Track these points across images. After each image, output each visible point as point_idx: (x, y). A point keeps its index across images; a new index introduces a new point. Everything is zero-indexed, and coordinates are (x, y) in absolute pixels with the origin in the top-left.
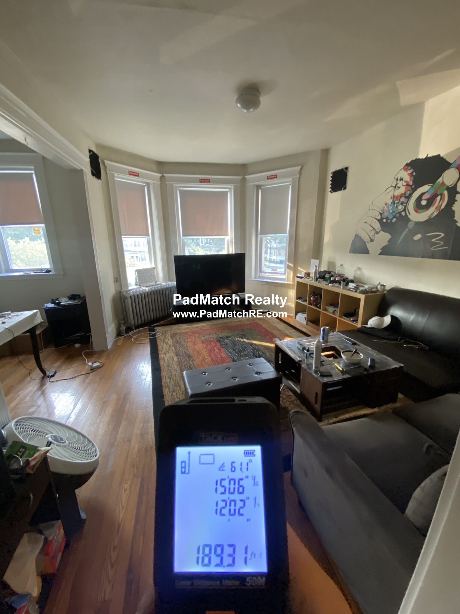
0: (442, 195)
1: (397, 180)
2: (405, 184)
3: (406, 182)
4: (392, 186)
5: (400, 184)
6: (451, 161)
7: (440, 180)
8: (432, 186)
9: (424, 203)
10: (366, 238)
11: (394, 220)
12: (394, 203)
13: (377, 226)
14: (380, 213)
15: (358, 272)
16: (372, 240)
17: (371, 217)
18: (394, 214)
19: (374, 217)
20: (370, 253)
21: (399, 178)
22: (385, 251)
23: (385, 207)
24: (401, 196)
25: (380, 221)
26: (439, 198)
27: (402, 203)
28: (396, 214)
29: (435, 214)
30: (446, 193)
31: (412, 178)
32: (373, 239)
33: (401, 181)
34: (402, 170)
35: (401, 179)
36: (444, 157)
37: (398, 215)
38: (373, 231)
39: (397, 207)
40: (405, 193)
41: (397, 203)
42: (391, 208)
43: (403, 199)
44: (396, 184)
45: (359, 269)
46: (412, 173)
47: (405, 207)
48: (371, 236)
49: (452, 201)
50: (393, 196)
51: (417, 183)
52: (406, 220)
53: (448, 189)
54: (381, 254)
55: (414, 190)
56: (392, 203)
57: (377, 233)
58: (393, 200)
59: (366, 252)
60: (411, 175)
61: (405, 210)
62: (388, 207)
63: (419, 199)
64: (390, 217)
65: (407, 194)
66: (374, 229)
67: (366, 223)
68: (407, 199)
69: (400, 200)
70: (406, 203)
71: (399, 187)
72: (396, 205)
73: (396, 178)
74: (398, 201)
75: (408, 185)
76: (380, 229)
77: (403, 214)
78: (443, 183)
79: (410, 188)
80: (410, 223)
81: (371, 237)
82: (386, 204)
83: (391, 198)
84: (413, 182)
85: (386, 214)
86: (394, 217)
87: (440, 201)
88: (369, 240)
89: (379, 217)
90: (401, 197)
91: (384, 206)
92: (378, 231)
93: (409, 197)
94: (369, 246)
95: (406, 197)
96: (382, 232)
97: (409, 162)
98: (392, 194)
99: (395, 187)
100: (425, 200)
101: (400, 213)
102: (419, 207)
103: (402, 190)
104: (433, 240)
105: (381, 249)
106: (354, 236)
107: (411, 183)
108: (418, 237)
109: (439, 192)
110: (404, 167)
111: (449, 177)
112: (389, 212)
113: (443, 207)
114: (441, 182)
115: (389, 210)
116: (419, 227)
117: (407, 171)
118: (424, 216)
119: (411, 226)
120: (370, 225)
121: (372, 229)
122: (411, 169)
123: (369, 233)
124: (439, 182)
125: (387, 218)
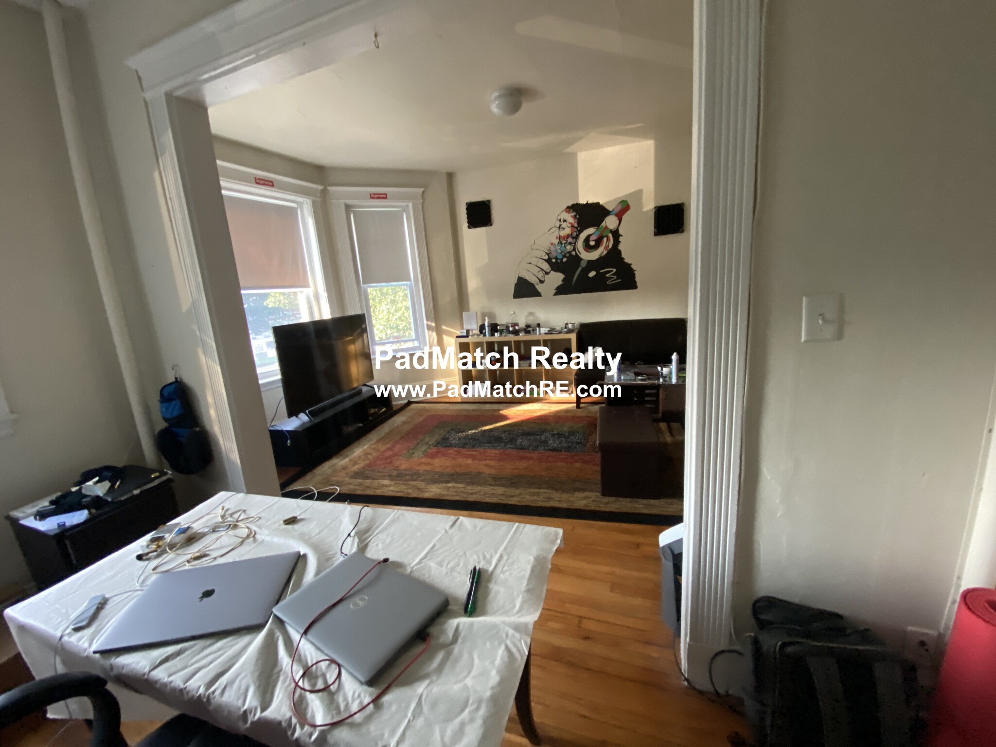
0: (607, 236)
1: (560, 220)
2: (570, 225)
3: (570, 223)
4: (555, 227)
5: (564, 225)
6: (610, 208)
7: (603, 224)
8: (597, 229)
9: (592, 243)
10: (533, 280)
11: (565, 260)
12: (561, 244)
13: (546, 267)
14: (547, 253)
15: (531, 318)
16: (542, 282)
17: (536, 257)
18: (563, 254)
19: (539, 257)
20: (542, 295)
21: (562, 220)
22: (561, 291)
23: (552, 246)
24: (568, 236)
25: (549, 261)
26: (605, 239)
27: (570, 244)
28: (565, 254)
29: (605, 252)
30: (610, 235)
31: (576, 221)
32: (543, 280)
33: (565, 223)
34: (564, 212)
35: (565, 221)
36: (604, 205)
37: (568, 255)
38: (541, 272)
39: (565, 247)
40: (572, 234)
41: (565, 243)
42: (559, 248)
43: (570, 240)
44: (560, 225)
45: (531, 314)
46: (575, 216)
47: (574, 247)
48: (540, 277)
49: (617, 242)
50: (558, 236)
51: (582, 225)
52: (578, 259)
53: (611, 231)
54: (556, 294)
55: (580, 231)
56: (558, 243)
57: (547, 273)
58: (560, 240)
59: (537, 294)
61: (574, 250)
62: (554, 247)
63: (587, 240)
64: (560, 257)
65: (574, 235)
66: (542, 270)
67: (530, 264)
68: (575, 240)
69: (567, 241)
70: (575, 243)
71: (564, 228)
72: (563, 245)
73: (559, 219)
74: (565, 242)
75: (572, 226)
76: (550, 269)
77: (573, 253)
78: (606, 227)
79: (575, 230)
80: (582, 262)
81: (541, 279)
82: (552, 244)
83: (557, 238)
84: (578, 224)
85: (554, 254)
86: (564, 256)
87: (607, 243)
88: (538, 281)
89: (546, 257)
90: (568, 238)
91: (550, 246)
92: (548, 271)
93: (577, 238)
94: (539, 287)
95: (573, 238)
96: (552, 272)
97: (570, 205)
98: (556, 234)
99: (559, 228)
100: (593, 241)
101: (570, 253)
102: (588, 247)
103: (568, 231)
104: (607, 275)
105: (555, 290)
106: (517, 279)
107: (576, 225)
108: (592, 274)
109: (604, 234)
110: (565, 210)
111: (610, 222)
112: (557, 252)
113: (610, 247)
114: (605, 226)
115: (556, 250)
116: (591, 265)
117: (569, 213)
118: (594, 255)
119: (583, 264)
120: (537, 266)
121: (540, 270)
122: (573, 212)
123: (537, 274)
124: (603, 226)
125: (556, 258)
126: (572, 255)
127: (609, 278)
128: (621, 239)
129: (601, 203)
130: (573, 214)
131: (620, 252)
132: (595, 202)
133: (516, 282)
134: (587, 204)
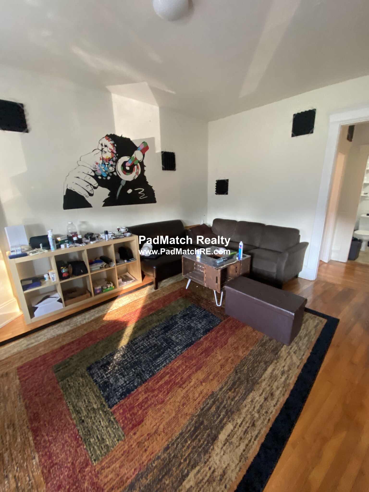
0: (137, 165)
1: (102, 145)
2: (110, 151)
3: (110, 149)
4: (98, 149)
5: (105, 149)
6: (137, 145)
7: (134, 155)
8: (130, 159)
9: (128, 168)
10: (83, 193)
11: (109, 178)
12: (105, 164)
13: (94, 182)
14: (93, 171)
15: (84, 226)
16: (91, 195)
17: (83, 173)
18: (107, 173)
19: (86, 173)
20: (92, 206)
22: (108, 203)
23: (97, 165)
24: (110, 159)
25: (95, 177)
26: (136, 167)
27: (112, 166)
28: (109, 173)
29: (137, 177)
30: (139, 164)
31: (115, 148)
32: (92, 193)
33: (106, 147)
34: (105, 138)
35: (106, 146)
36: (134, 142)
38: (89, 186)
39: (108, 168)
40: (112, 158)
41: (108, 165)
42: (103, 167)
43: (111, 163)
44: (102, 149)
45: (84, 223)
47: (115, 169)
48: (89, 191)
49: (143, 170)
50: (102, 158)
51: (119, 153)
52: (118, 179)
53: (139, 162)
54: (104, 205)
55: (119, 157)
56: (102, 164)
57: (95, 188)
58: (103, 161)
59: (89, 206)
60: (113, 145)
61: (115, 171)
62: (99, 166)
63: (124, 165)
64: (105, 175)
65: (114, 159)
66: (91, 184)
67: (78, 178)
69: (109, 163)
70: (115, 166)
71: (106, 152)
72: (106, 166)
73: (101, 143)
74: (108, 163)
75: (112, 152)
76: (97, 184)
77: (115, 173)
78: (136, 159)
79: (115, 155)
80: (122, 181)
81: (90, 192)
82: (97, 164)
83: (101, 159)
84: (116, 151)
85: (99, 172)
86: (108, 175)
87: (137, 169)
88: (87, 194)
89: (93, 174)
90: (109, 161)
91: (96, 165)
92: (96, 186)
93: (116, 162)
94: (89, 199)
95: (113, 162)
96: (99, 187)
97: (109, 134)
98: (100, 155)
99: (102, 150)
100: (128, 166)
101: (112, 173)
102: (125, 171)
103: (109, 155)
104: (139, 193)
105: (103, 202)
106: (65, 191)
107: (115, 152)
108: (130, 191)
109: (135, 164)
110: (105, 137)
111: (138, 155)
112: (102, 170)
113: (139, 173)
114: (135, 157)
115: (100, 169)
116: (129, 184)
117: (109, 141)
118: (130, 177)
119: (123, 183)
120: (85, 181)
121: (89, 184)
122: (112, 141)
123: (85, 188)
124: (134, 157)
125: (102, 176)
126: (114, 175)
127: (141, 195)
128: (145, 168)
129: (131, 139)
130: (112, 142)
131: (145, 177)
132: (127, 137)
133: (65, 194)
134: (121, 137)
